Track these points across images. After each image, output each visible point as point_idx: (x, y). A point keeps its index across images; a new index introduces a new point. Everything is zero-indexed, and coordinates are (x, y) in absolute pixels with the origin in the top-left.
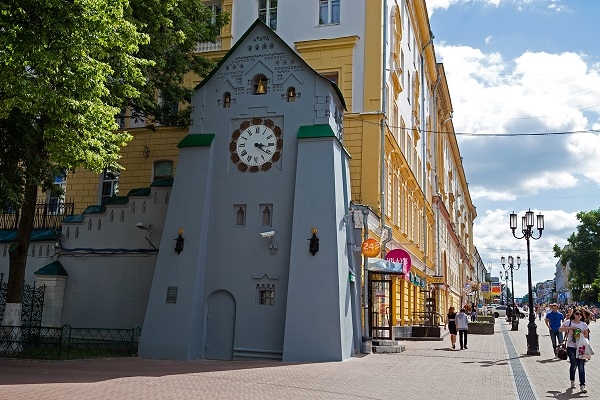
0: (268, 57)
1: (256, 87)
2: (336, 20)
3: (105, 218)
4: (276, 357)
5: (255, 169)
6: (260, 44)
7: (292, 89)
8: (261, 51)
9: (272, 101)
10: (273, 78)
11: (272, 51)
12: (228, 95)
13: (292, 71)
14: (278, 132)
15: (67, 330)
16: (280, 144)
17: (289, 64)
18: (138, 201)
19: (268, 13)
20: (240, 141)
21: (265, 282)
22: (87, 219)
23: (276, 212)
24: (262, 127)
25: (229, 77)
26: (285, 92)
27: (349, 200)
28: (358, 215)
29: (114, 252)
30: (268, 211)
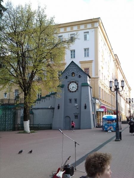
0: (75, 69)
1: (72, 75)
2: (88, 56)
3: (41, 102)
4: (79, 129)
5: (73, 92)
6: (73, 66)
7: (80, 75)
8: (73, 67)
9: (76, 78)
10: (76, 73)
11: (76, 67)
12: (66, 76)
13: (80, 72)
14: (77, 84)
15: (39, 125)
16: (78, 87)
17: (79, 70)
18: (48, 98)
19: (73, 54)
20: (70, 86)
21: (76, 114)
22: (37, 102)
23: (78, 100)
24: (74, 83)
25: (67, 73)
26: (78, 76)
27: (92, 97)
28: (94, 100)
29: (45, 108)
30: (76, 100)
